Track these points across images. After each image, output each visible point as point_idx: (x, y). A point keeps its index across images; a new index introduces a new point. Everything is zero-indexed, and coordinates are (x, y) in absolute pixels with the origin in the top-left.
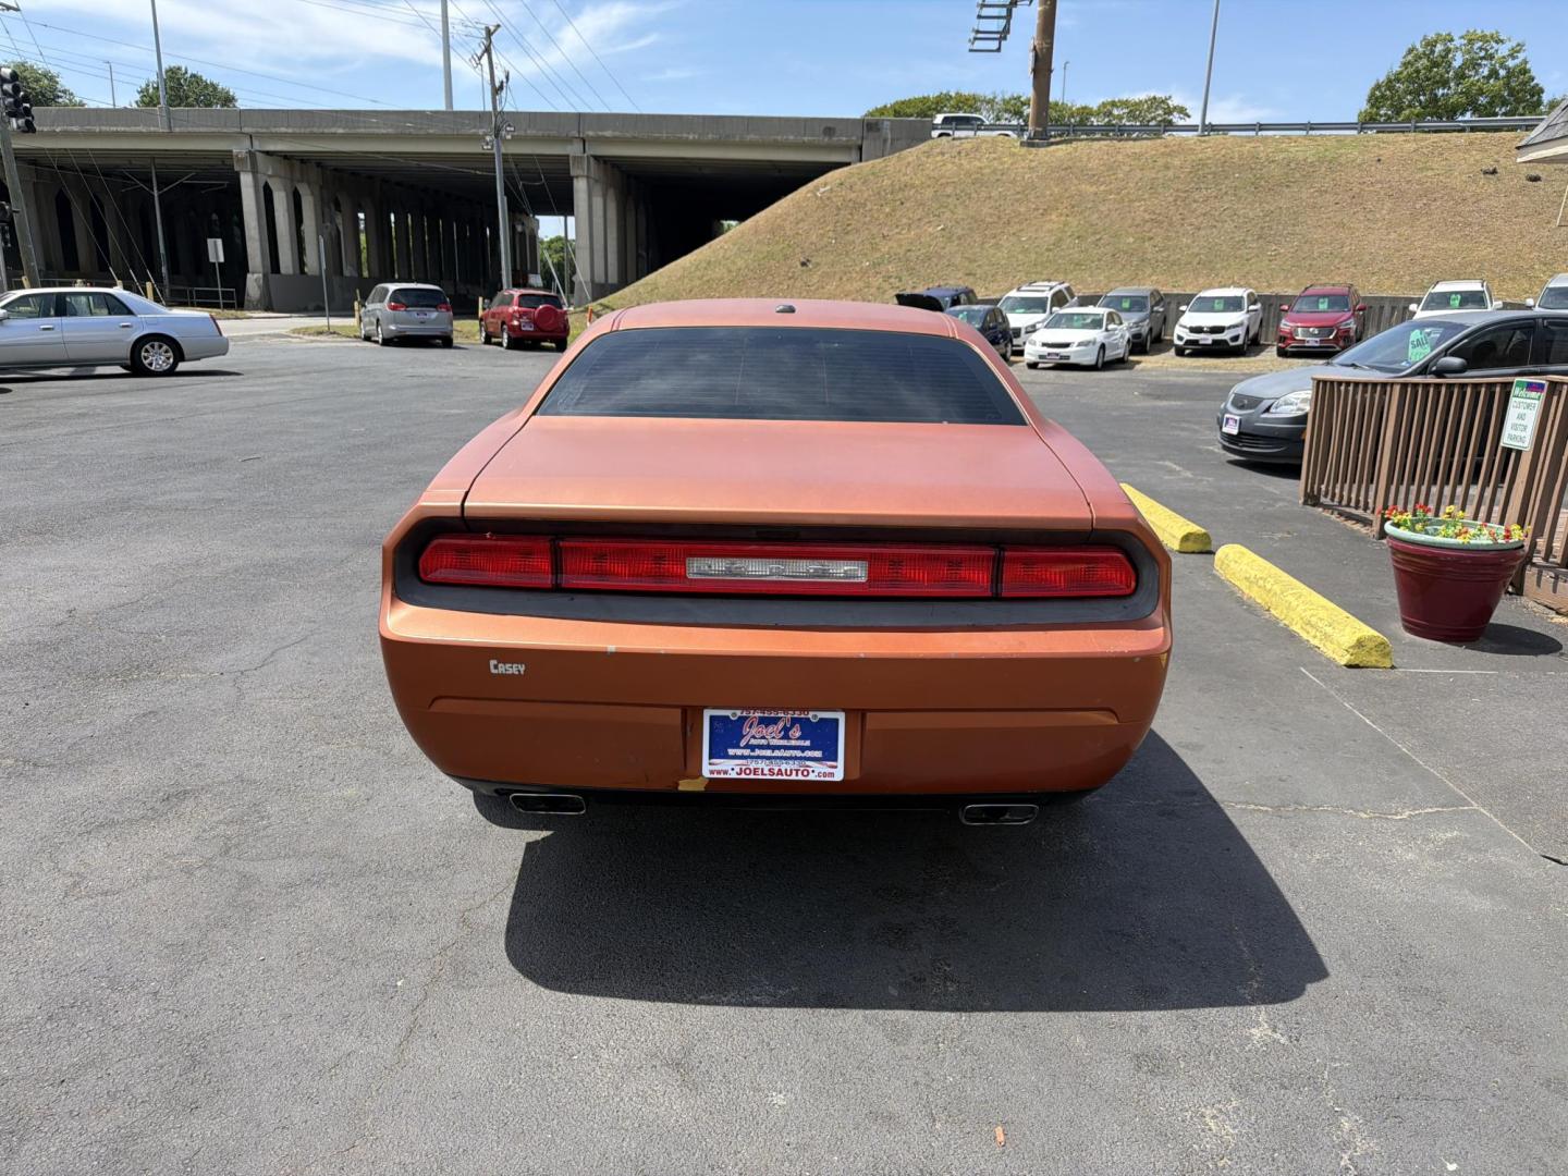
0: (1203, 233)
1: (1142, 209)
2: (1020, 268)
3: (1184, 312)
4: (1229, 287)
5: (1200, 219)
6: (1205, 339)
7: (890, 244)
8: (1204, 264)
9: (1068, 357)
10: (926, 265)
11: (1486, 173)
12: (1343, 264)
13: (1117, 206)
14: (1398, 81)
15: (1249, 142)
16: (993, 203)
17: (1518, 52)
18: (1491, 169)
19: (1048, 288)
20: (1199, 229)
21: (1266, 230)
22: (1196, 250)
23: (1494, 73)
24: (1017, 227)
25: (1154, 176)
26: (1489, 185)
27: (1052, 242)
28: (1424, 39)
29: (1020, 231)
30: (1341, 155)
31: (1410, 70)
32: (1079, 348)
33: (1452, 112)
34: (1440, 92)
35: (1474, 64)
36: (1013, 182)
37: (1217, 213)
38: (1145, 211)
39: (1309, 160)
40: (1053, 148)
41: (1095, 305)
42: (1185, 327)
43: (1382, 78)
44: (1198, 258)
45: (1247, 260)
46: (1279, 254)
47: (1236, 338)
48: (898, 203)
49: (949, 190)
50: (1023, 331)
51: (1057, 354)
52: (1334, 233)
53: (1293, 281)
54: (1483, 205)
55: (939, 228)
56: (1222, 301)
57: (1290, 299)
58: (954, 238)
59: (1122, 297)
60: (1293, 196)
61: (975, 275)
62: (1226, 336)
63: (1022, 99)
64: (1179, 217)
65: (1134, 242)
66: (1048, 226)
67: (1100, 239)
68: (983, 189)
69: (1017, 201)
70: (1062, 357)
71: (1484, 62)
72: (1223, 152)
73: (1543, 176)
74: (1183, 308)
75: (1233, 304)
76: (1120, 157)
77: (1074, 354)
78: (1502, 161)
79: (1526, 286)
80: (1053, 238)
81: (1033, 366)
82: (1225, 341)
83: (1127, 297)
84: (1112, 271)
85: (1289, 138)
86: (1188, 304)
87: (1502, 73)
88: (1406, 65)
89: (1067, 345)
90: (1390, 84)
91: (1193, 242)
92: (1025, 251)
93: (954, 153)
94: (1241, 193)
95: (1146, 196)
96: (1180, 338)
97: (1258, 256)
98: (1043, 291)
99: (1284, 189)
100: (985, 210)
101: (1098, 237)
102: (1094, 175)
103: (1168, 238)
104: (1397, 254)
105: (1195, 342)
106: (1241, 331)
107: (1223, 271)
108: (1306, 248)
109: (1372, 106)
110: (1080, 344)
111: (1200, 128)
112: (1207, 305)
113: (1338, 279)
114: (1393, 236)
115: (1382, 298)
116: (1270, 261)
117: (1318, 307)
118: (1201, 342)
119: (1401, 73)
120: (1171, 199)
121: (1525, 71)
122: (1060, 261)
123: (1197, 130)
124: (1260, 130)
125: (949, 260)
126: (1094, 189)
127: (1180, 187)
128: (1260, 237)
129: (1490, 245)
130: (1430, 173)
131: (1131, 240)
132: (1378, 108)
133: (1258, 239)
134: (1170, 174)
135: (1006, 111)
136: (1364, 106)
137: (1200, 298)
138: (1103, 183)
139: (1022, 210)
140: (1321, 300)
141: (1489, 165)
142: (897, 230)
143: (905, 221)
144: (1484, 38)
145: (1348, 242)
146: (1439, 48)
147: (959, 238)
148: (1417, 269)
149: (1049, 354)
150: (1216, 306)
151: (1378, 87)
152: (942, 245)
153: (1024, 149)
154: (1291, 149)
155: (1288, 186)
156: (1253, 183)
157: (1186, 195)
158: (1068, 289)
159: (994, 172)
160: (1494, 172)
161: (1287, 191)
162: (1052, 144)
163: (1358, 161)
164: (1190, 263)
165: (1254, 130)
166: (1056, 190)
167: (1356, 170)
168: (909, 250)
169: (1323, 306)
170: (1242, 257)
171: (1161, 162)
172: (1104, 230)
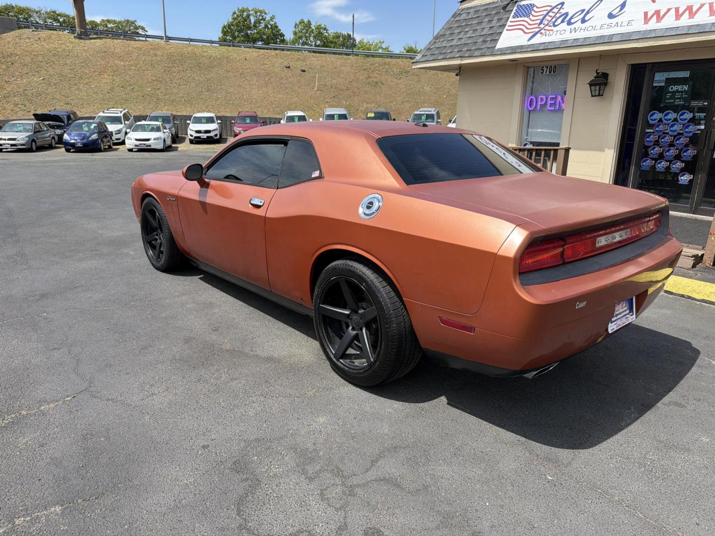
0: (182, 87)
1: (150, 74)
2: (96, 101)
3: (189, 124)
4: (204, 112)
5: (179, 80)
6: (204, 136)
7: (12, 86)
8: (187, 102)
9: (150, 146)
10: (39, 98)
11: (286, 67)
12: (246, 103)
13: (137, 73)
14: (233, 25)
15: (189, 47)
16: (69, 67)
17: (273, 19)
18: (288, 66)
19: (119, 112)
20: (180, 85)
21: (210, 87)
22: (181, 95)
23: (266, 26)
24: (87, 80)
25: (151, 59)
26: (288, 73)
27: (109, 89)
28: (238, 9)
29: (90, 82)
30: (230, 56)
31: (236, 21)
32: (154, 141)
33: (255, 41)
34: (249, 32)
35: (258, 22)
36: (77, 56)
37: (186, 78)
38: (152, 75)
39: (218, 57)
40: (92, 41)
41: (145, 120)
42: (193, 130)
43: (226, 24)
44: (183, 99)
45: (206, 100)
46: (218, 98)
47: (216, 135)
48: (10, 63)
49: (40, 58)
50: (114, 133)
51: (145, 144)
52: (238, 89)
53: (228, 110)
54: (289, 80)
55: (41, 79)
56: (205, 119)
57: (233, 118)
58: (52, 85)
59: (158, 116)
60: (216, 73)
61: (71, 104)
62: (212, 134)
63: (57, 12)
64: (169, 79)
65: (151, 91)
66: (104, 81)
67: (133, 88)
68: (61, 59)
69: (83, 66)
70: (147, 146)
71: (262, 21)
72: (179, 50)
73: (306, 70)
74: (188, 122)
75: (210, 120)
76: (130, 48)
77: (153, 144)
78: (291, 63)
79: (313, 113)
80: (109, 87)
81: (130, 150)
82: (212, 137)
83: (160, 117)
84: (145, 104)
85: (205, 46)
86: (190, 120)
87: (269, 26)
88: (234, 19)
89: (148, 140)
90: (229, 26)
91: (179, 91)
92: (96, 93)
93: (36, 39)
94: (193, 69)
95: (150, 68)
96: (191, 136)
97: (210, 99)
98: (118, 113)
99: (211, 69)
100: (66, 71)
101: (133, 87)
102: (120, 57)
103: (167, 89)
104: (265, 99)
105: (199, 137)
106: (217, 132)
107: (197, 105)
108: (229, 95)
109: (224, 35)
110: (154, 139)
111: (164, 38)
112: (198, 120)
113: (246, 109)
114: (261, 92)
115: (265, 118)
116: (216, 101)
117: (246, 122)
118: (202, 137)
119: (233, 22)
120: (163, 71)
121: (277, 27)
122: (116, 98)
123: (163, 39)
124: (191, 41)
125: (52, 96)
126: (122, 63)
127: (165, 65)
128: (208, 90)
129: (297, 97)
130: (266, 66)
131: (150, 89)
132: (227, 36)
133: (207, 91)
134: (158, 58)
135: (49, 18)
136: (221, 35)
137: (194, 117)
138: (126, 61)
139: (87, 71)
140: (247, 118)
141: (286, 64)
142: (14, 79)
143: (17, 73)
144: (260, 12)
145: (245, 93)
146: (245, 14)
147: (55, 84)
148: (274, 106)
149: (140, 144)
150: (203, 121)
151: (224, 27)
152: (46, 88)
153: (77, 41)
154: (209, 51)
155: (213, 68)
156: (197, 66)
157: (168, 69)
158: (128, 112)
159: (64, 50)
160: (289, 67)
161: (213, 70)
162: (92, 39)
163: (238, 59)
164: (181, 101)
165: (188, 41)
166: (103, 63)
167: (238, 63)
168: (26, 90)
169: (248, 121)
170: (202, 99)
171: (152, 52)
172: (134, 84)
